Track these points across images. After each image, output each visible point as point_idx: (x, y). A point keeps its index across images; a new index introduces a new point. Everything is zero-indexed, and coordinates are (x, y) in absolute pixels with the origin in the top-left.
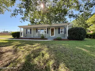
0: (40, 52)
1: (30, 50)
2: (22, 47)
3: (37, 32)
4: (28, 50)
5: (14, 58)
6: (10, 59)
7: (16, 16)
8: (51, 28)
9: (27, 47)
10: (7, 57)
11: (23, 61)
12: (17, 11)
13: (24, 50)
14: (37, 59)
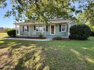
0: (33, 56)
1: (24, 53)
2: (17, 50)
3: (35, 30)
4: (22, 53)
5: (9, 61)
6: (6, 62)
7: (9, 16)
8: (50, 25)
9: (22, 49)
10: (3, 60)
11: (16, 64)
12: (10, 13)
13: (18, 52)
14: (27, 62)
